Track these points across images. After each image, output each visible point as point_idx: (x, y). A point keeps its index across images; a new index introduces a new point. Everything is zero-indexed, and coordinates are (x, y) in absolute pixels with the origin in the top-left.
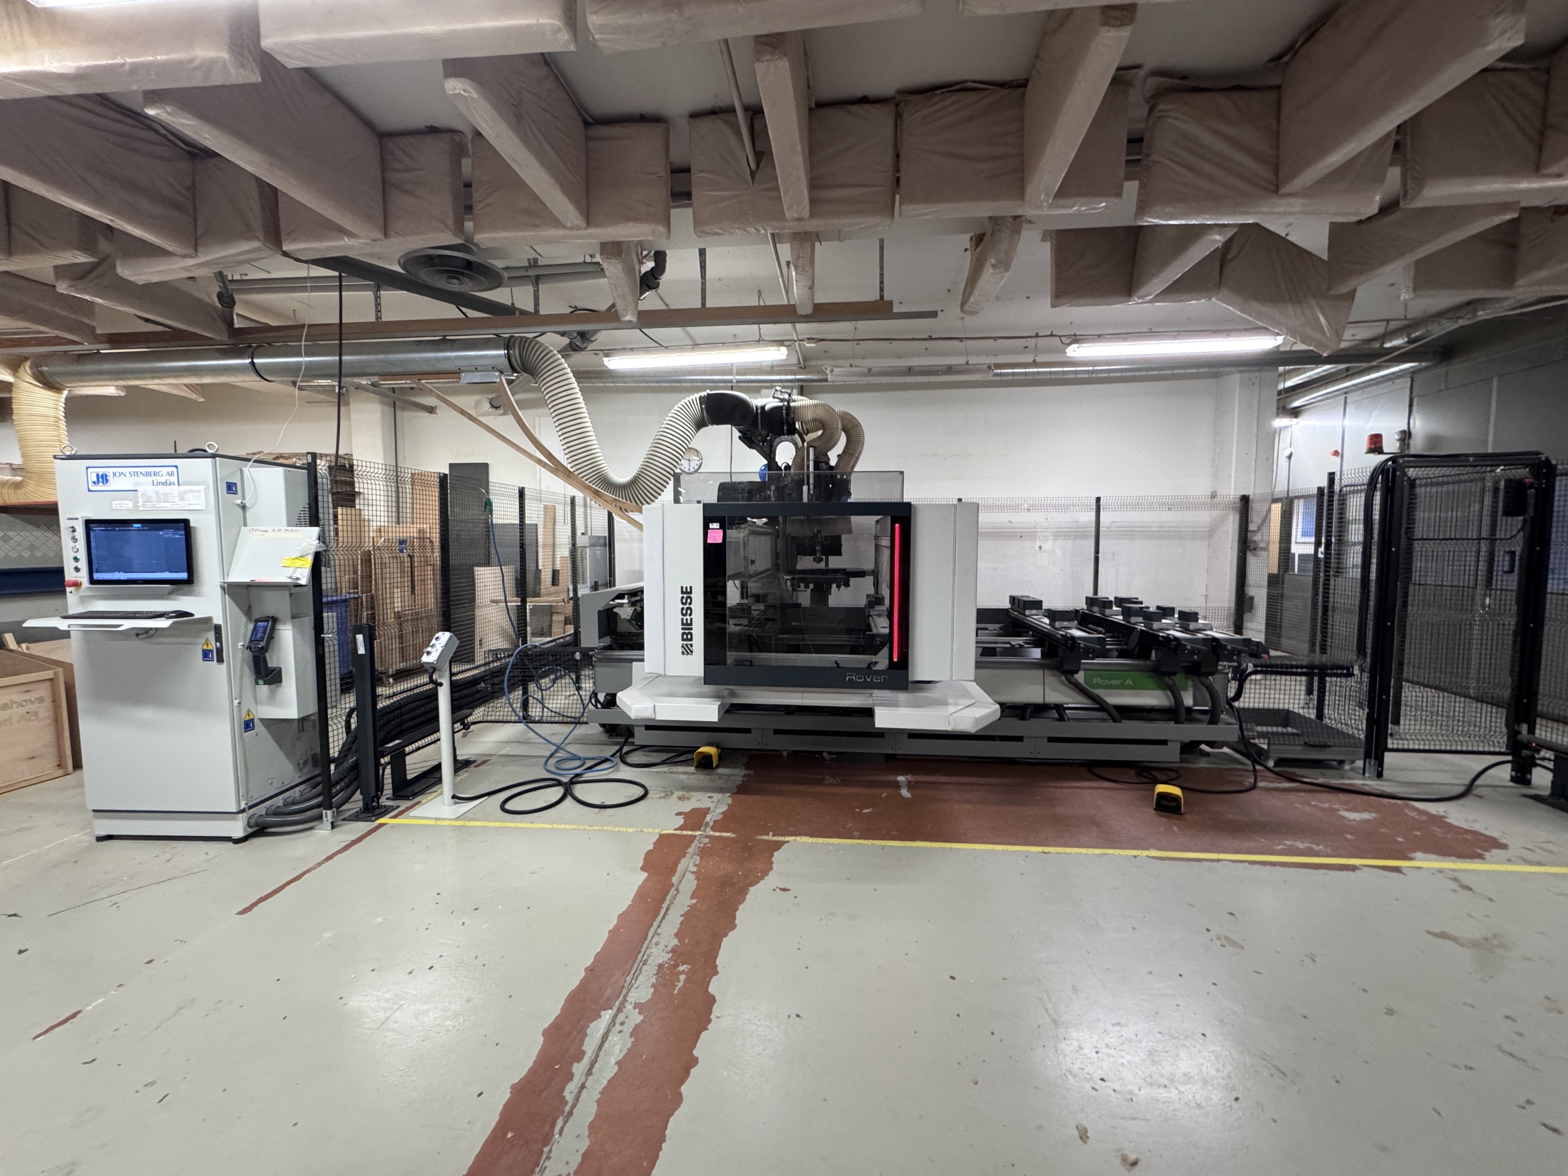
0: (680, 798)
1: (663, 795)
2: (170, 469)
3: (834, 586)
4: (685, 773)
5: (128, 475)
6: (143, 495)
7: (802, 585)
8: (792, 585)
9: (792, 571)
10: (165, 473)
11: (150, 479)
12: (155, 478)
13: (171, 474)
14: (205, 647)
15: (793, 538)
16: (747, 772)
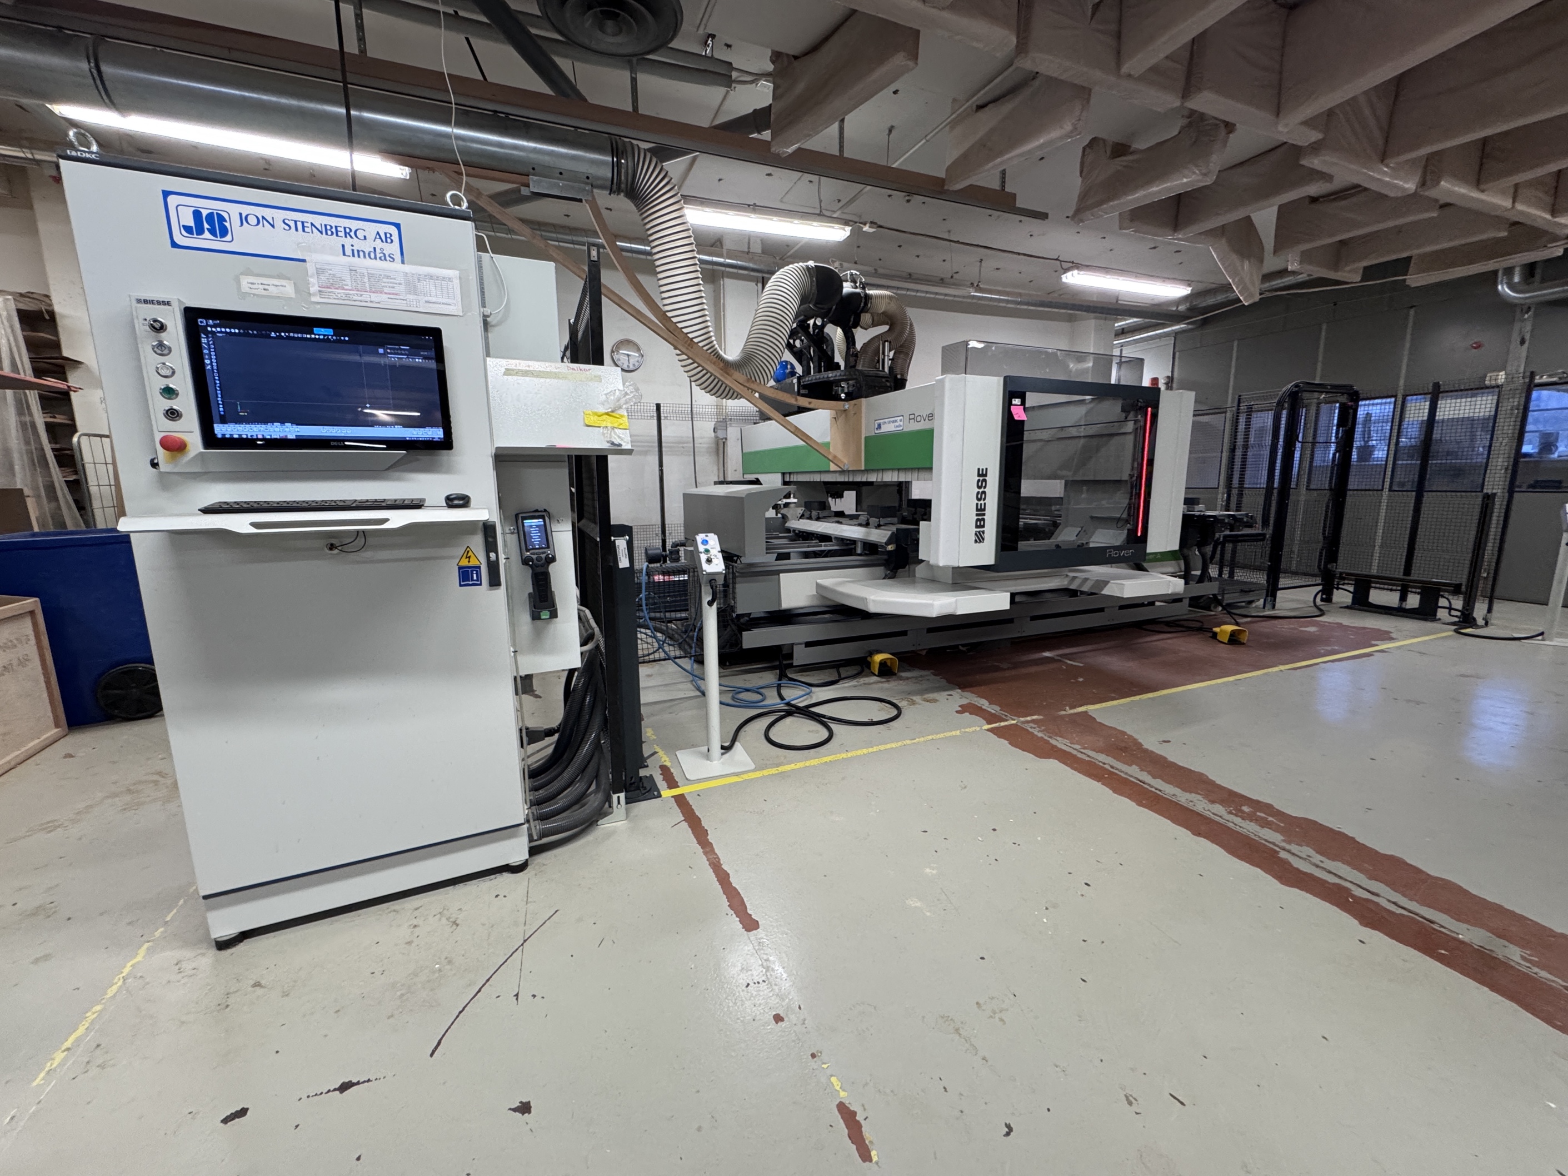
0: (927, 701)
1: (907, 702)
2: (383, 229)
5: (279, 224)
6: (319, 272)
10: (371, 236)
11: (336, 242)
12: (348, 242)
13: (387, 238)
14: (464, 562)
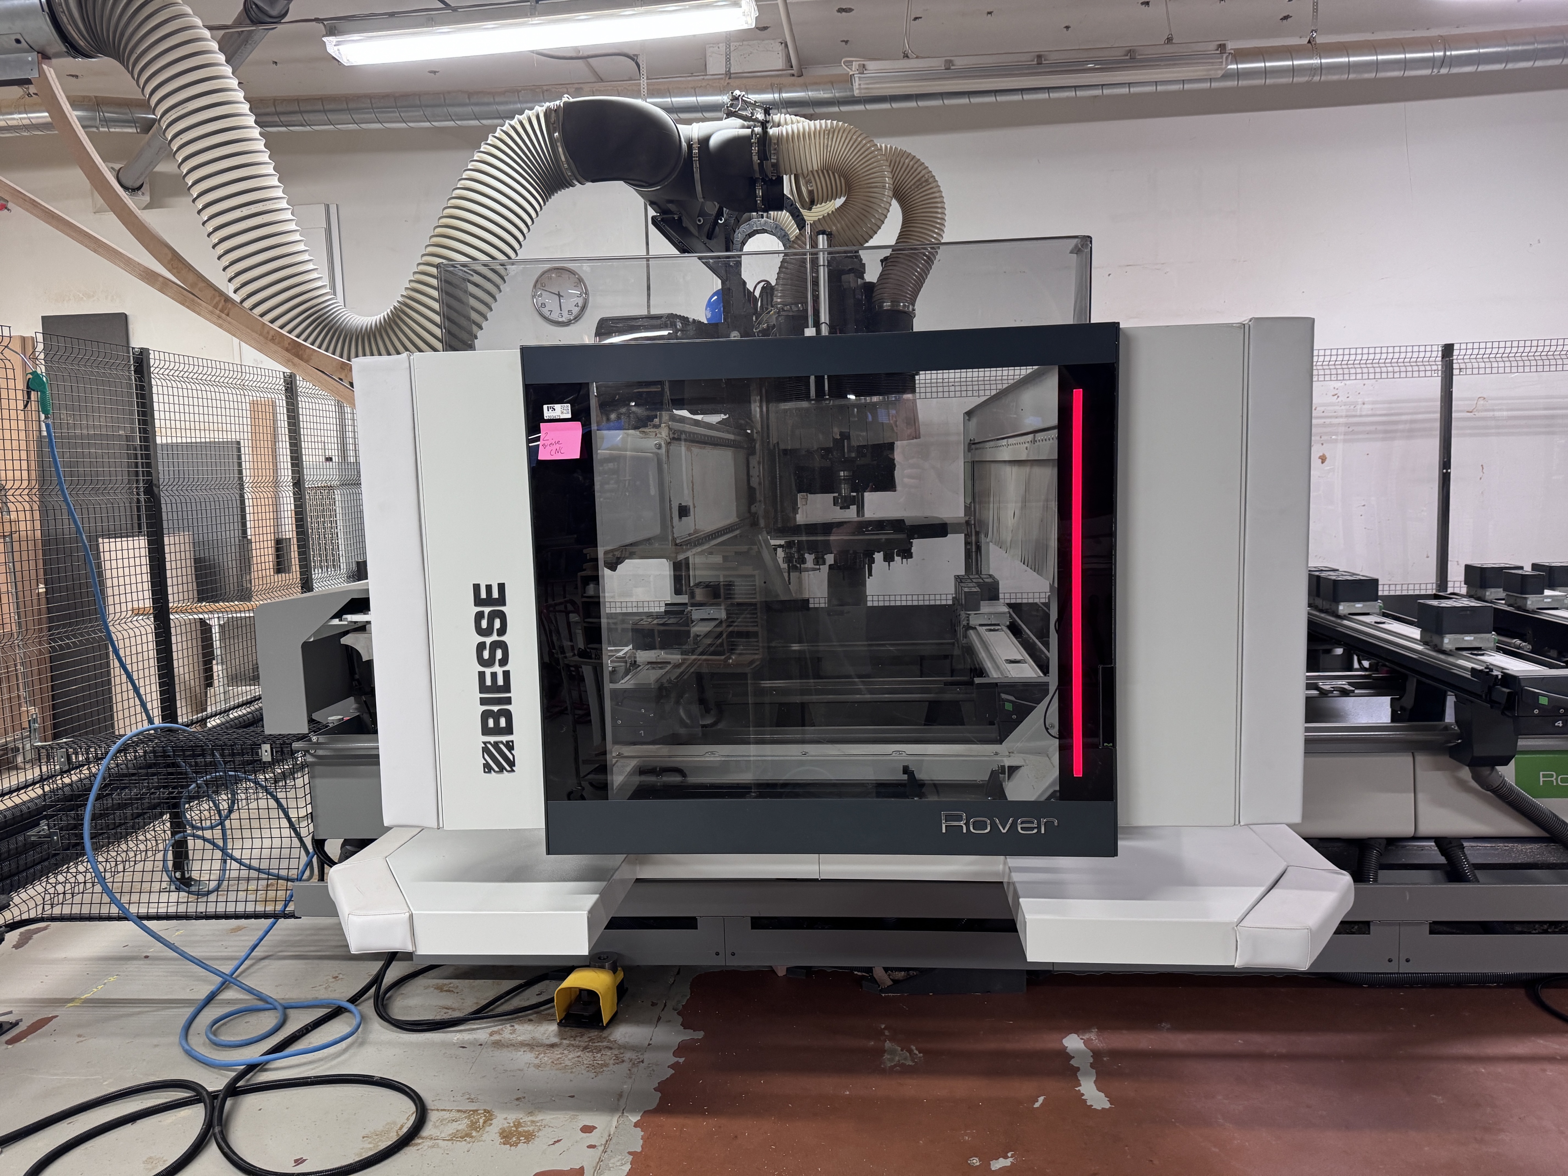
0: (508, 1137)
1: (463, 1125)
3: (879, 557)
4: (531, 1045)
7: (810, 558)
8: (788, 559)
9: (788, 529)
15: (785, 452)
16: (688, 1035)
